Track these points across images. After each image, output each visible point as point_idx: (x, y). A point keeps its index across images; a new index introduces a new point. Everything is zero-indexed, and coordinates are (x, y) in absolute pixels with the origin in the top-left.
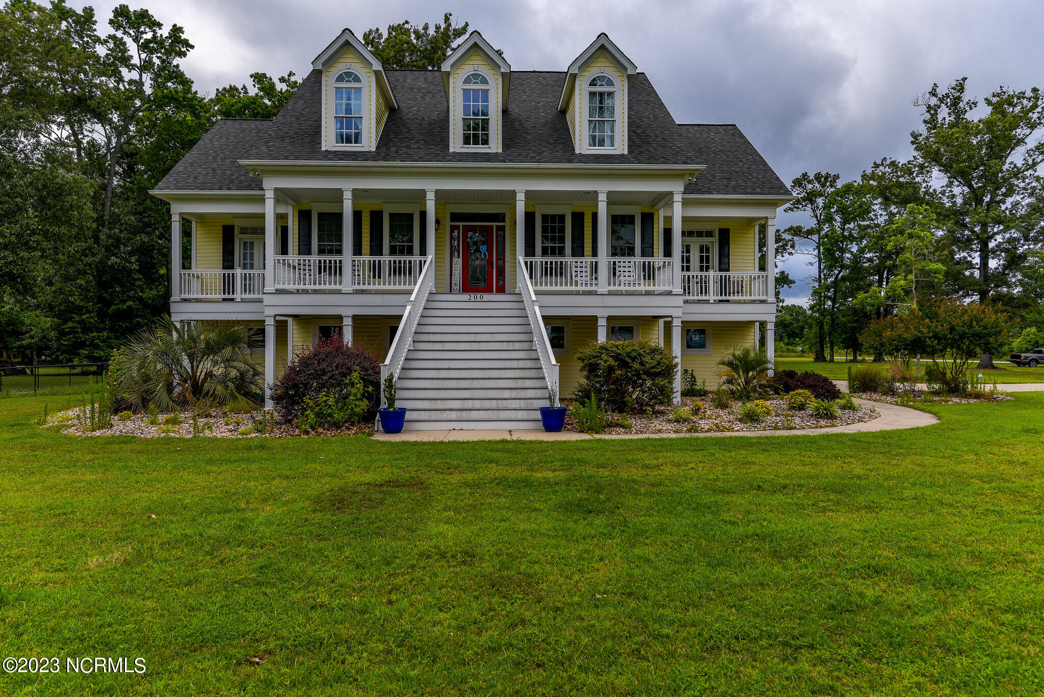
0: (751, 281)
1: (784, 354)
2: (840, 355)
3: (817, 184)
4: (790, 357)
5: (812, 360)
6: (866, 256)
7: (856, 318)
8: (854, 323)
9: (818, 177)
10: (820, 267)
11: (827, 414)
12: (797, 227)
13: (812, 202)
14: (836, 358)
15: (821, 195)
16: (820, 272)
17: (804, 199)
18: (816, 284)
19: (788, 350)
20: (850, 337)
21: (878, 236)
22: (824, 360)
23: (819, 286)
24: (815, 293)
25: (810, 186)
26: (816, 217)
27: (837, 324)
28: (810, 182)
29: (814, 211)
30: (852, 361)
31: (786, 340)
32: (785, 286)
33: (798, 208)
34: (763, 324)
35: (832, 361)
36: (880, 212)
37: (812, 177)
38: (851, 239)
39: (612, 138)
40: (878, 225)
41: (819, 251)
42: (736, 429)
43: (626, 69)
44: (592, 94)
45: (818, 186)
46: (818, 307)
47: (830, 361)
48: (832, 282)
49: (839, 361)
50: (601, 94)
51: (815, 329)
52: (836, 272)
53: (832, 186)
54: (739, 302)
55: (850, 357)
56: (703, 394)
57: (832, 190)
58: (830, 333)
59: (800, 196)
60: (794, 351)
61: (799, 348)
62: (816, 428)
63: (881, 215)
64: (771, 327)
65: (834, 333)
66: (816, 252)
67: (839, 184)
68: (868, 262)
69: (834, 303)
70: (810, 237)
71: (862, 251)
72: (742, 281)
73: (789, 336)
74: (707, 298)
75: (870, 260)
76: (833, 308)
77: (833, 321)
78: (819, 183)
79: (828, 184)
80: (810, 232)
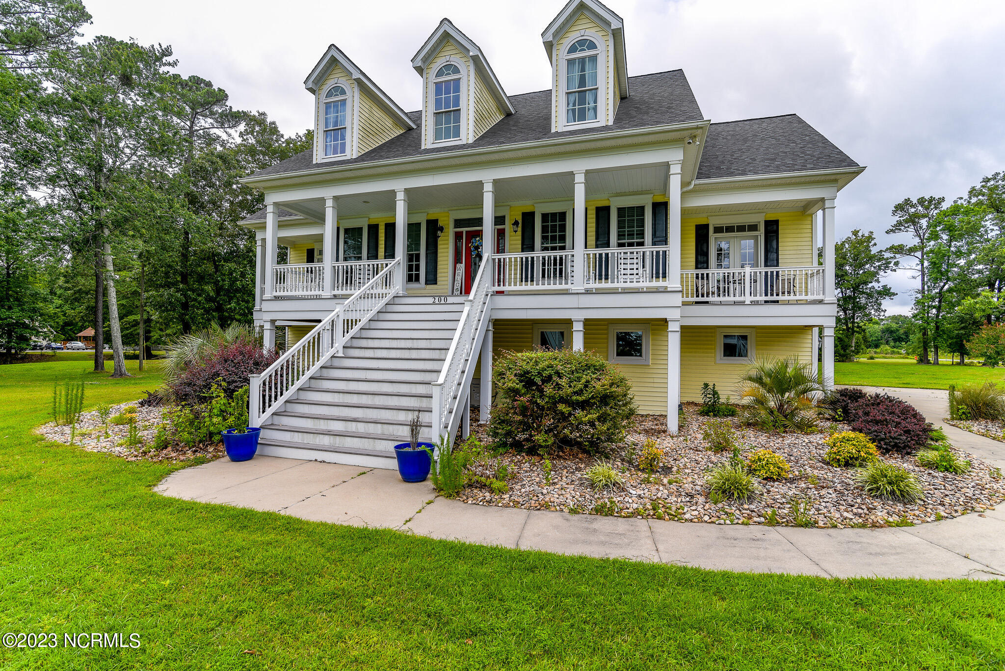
0: (807, 279)
1: (888, 356)
2: (946, 357)
3: (920, 208)
4: (893, 358)
5: (915, 361)
6: (975, 268)
7: (963, 325)
8: (960, 330)
9: (921, 201)
10: (923, 280)
11: (893, 492)
12: (899, 246)
13: (914, 223)
14: (942, 360)
15: (924, 216)
16: (923, 284)
17: (906, 221)
18: (920, 296)
19: (893, 352)
20: (956, 342)
21: (989, 248)
22: (928, 362)
23: (923, 296)
24: (918, 302)
25: (913, 210)
26: (920, 237)
27: (943, 331)
28: (913, 206)
29: (917, 231)
30: (958, 364)
31: (892, 344)
32: (887, 298)
33: (900, 229)
34: (821, 329)
35: (936, 363)
36: (991, 227)
37: (915, 201)
38: (959, 254)
39: (595, 109)
40: (988, 240)
41: (922, 265)
42: (687, 516)
43: (608, 24)
44: (570, 62)
45: (921, 209)
46: (921, 315)
47: (934, 364)
48: (936, 293)
49: (945, 363)
50: (582, 60)
51: (919, 335)
52: (942, 284)
53: (936, 208)
54: (788, 303)
55: (957, 360)
56: (731, 411)
57: (936, 211)
58: (935, 339)
59: (902, 219)
60: (899, 353)
61: (902, 351)
62: (863, 526)
63: (992, 230)
64: (829, 332)
65: (939, 338)
66: (919, 267)
67: (945, 206)
68: (977, 273)
69: (939, 311)
70: (912, 254)
71: (970, 264)
72: (794, 279)
73: (895, 340)
74: (742, 299)
75: (980, 272)
76: (937, 316)
77: (937, 328)
78: (922, 206)
79: (932, 206)
80: (912, 251)
